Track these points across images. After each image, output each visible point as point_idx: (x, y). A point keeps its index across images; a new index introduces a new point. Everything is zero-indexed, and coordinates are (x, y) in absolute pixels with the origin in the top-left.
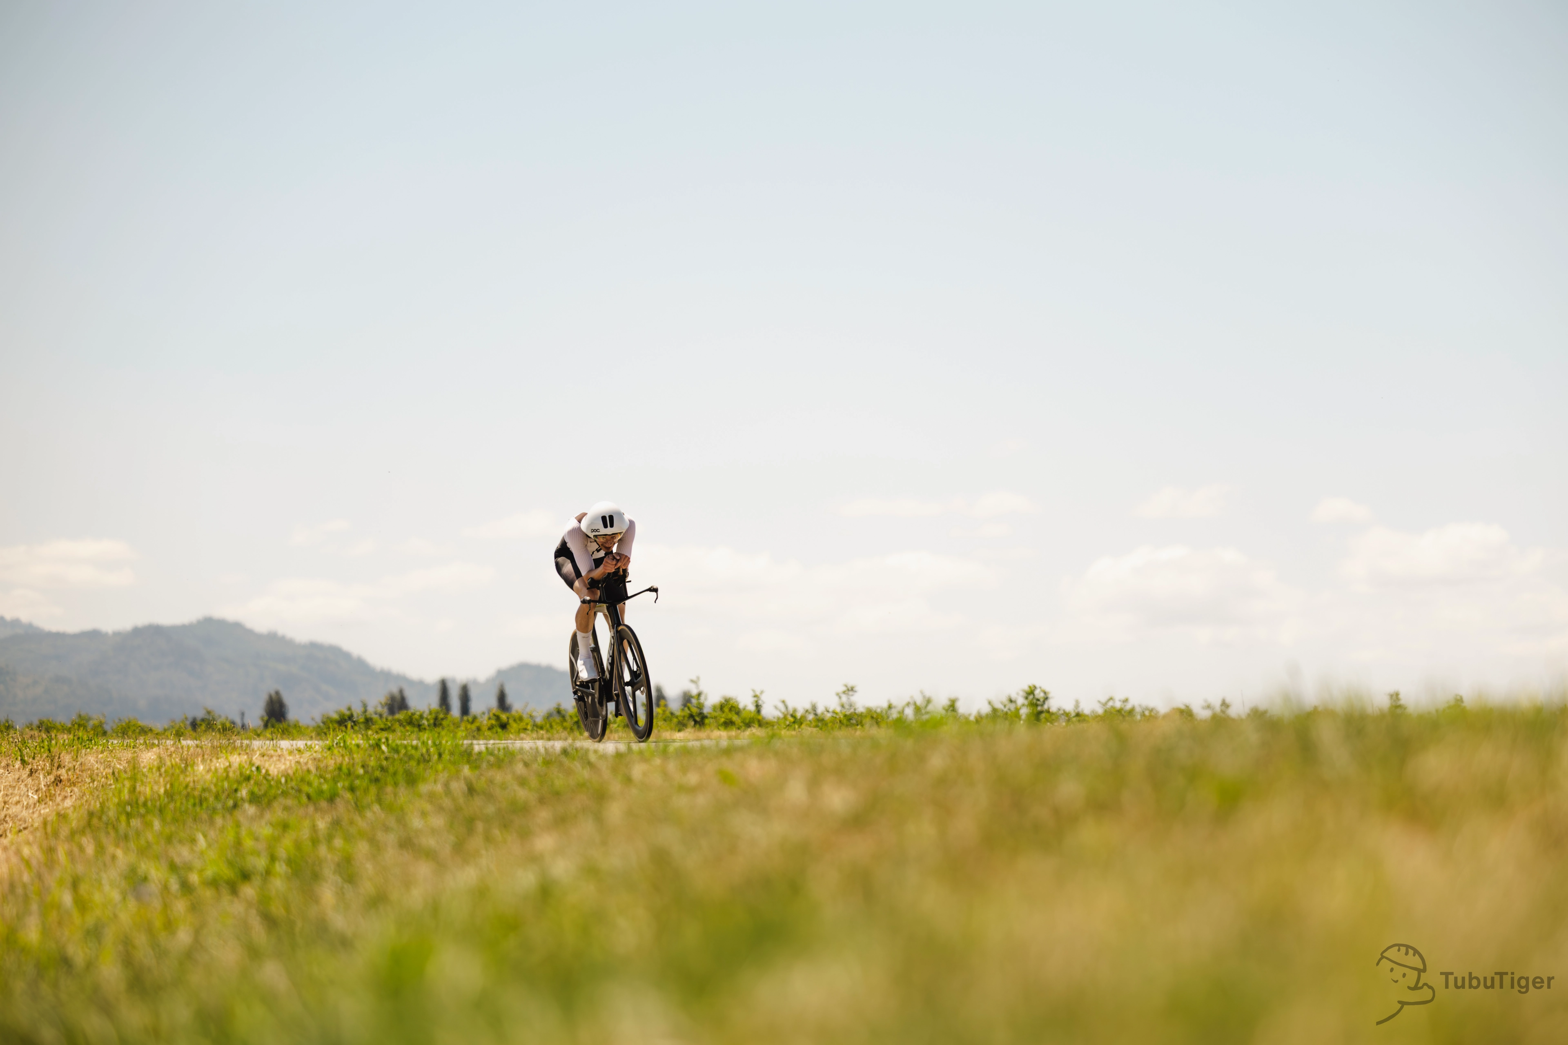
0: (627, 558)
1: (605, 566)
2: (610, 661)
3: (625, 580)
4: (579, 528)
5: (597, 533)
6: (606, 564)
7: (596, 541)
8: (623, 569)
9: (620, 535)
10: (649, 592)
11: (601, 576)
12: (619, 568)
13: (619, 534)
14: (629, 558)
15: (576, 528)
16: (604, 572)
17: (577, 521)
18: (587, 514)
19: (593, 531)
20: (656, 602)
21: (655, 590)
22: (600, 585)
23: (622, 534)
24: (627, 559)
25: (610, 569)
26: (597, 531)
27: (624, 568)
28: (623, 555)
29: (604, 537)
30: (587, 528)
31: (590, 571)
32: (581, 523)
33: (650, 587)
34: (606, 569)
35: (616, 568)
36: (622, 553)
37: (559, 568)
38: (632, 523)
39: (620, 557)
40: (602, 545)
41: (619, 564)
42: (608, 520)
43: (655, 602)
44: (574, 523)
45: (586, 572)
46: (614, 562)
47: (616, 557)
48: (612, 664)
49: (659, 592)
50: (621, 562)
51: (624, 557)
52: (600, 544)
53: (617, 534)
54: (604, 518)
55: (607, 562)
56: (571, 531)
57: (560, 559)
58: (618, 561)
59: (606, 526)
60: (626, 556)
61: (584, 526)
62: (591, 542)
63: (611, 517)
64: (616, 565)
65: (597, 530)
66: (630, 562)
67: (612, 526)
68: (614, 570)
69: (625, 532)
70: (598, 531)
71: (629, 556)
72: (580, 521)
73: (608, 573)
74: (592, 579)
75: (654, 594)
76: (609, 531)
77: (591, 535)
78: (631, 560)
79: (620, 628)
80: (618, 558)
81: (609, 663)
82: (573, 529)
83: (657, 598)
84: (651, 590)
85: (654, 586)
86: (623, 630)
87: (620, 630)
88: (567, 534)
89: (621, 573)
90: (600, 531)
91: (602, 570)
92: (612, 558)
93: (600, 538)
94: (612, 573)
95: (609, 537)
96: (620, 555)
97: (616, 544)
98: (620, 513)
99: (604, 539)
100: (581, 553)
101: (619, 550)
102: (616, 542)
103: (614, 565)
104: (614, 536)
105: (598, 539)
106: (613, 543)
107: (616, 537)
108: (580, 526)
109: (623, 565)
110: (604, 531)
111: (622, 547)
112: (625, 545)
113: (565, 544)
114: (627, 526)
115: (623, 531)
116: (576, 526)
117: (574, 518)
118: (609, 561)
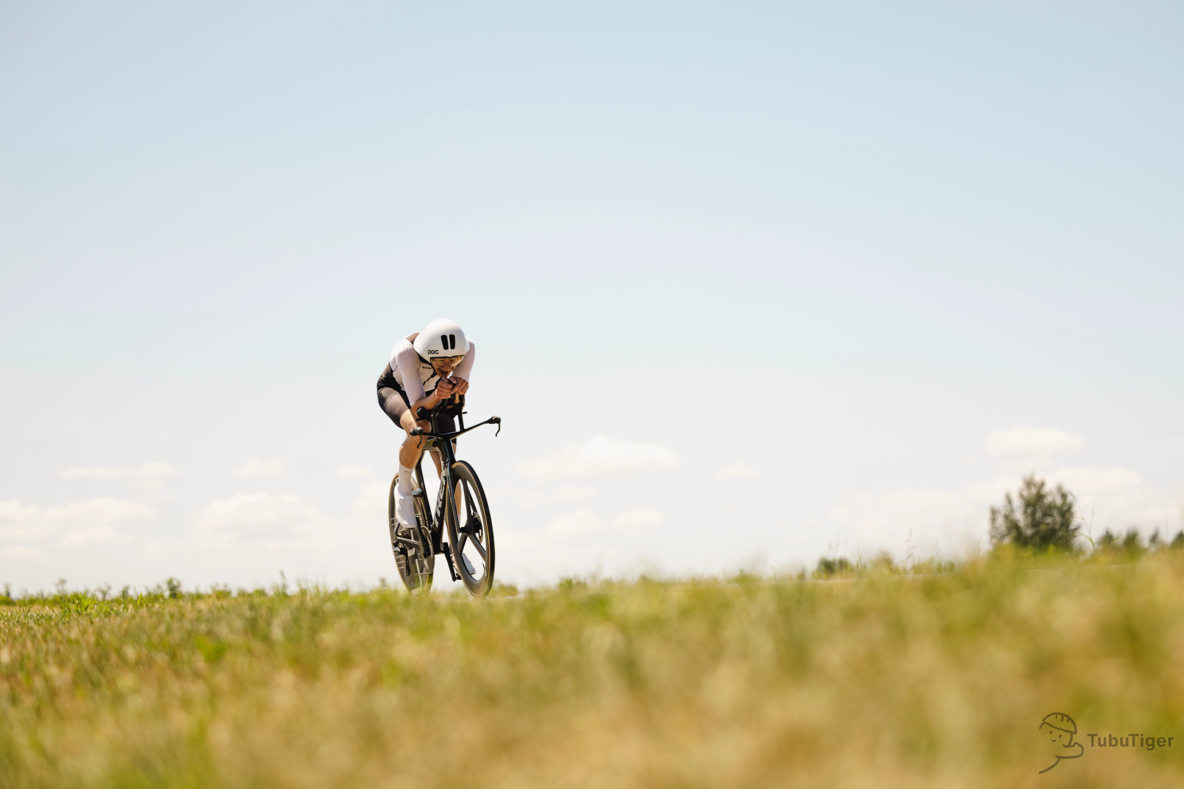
0: (465, 383)
1: (439, 391)
2: (440, 506)
3: (461, 410)
4: (413, 350)
5: (435, 355)
6: (441, 389)
7: (430, 365)
8: (459, 395)
9: (461, 358)
10: (488, 424)
11: (433, 405)
12: (454, 395)
13: (459, 357)
14: (467, 383)
16: (438, 399)
17: (410, 343)
18: (419, 333)
19: (430, 352)
20: (498, 435)
21: (496, 421)
22: (432, 415)
23: (463, 358)
24: (465, 385)
25: (445, 394)
27: (462, 394)
28: (461, 379)
29: (442, 359)
30: (424, 350)
31: (421, 399)
32: (415, 343)
33: (490, 417)
34: (440, 395)
35: (452, 393)
36: (460, 377)
37: (382, 401)
38: (472, 346)
39: (457, 381)
40: (438, 369)
41: (456, 389)
42: (448, 341)
43: (496, 435)
44: (405, 345)
45: (416, 401)
46: (450, 386)
47: (452, 382)
48: (442, 509)
49: (501, 423)
50: (458, 386)
51: (462, 381)
52: (436, 367)
53: (456, 357)
54: (444, 338)
55: (442, 387)
56: (401, 353)
57: (384, 391)
58: (454, 385)
59: (446, 347)
60: (464, 381)
61: (419, 347)
62: (423, 367)
63: (452, 337)
64: (452, 389)
65: (435, 352)
66: (468, 387)
67: (453, 347)
68: (449, 397)
69: (467, 354)
70: (437, 352)
71: (467, 381)
72: (412, 342)
73: (443, 400)
74: (423, 408)
75: (496, 425)
76: (450, 353)
77: (427, 358)
78: (469, 385)
79: (454, 466)
80: (455, 382)
81: (439, 508)
82: (407, 350)
83: (499, 430)
84: (491, 421)
85: (496, 415)
86: (457, 466)
87: (454, 469)
88: (395, 359)
89: (457, 400)
90: (438, 353)
91: (435, 396)
92: (447, 382)
93: (436, 361)
94: (447, 400)
95: (447, 360)
96: (458, 380)
97: (455, 367)
98: (460, 332)
99: (440, 362)
100: (411, 380)
101: (456, 374)
102: (455, 365)
103: (450, 390)
104: (453, 359)
105: (434, 363)
106: (450, 365)
107: (455, 360)
108: (414, 348)
109: (460, 390)
110: (443, 353)
111: (460, 371)
112: (463, 369)
113: (392, 371)
114: (467, 348)
115: (465, 354)
116: (408, 347)
117: (407, 339)
118: (445, 385)
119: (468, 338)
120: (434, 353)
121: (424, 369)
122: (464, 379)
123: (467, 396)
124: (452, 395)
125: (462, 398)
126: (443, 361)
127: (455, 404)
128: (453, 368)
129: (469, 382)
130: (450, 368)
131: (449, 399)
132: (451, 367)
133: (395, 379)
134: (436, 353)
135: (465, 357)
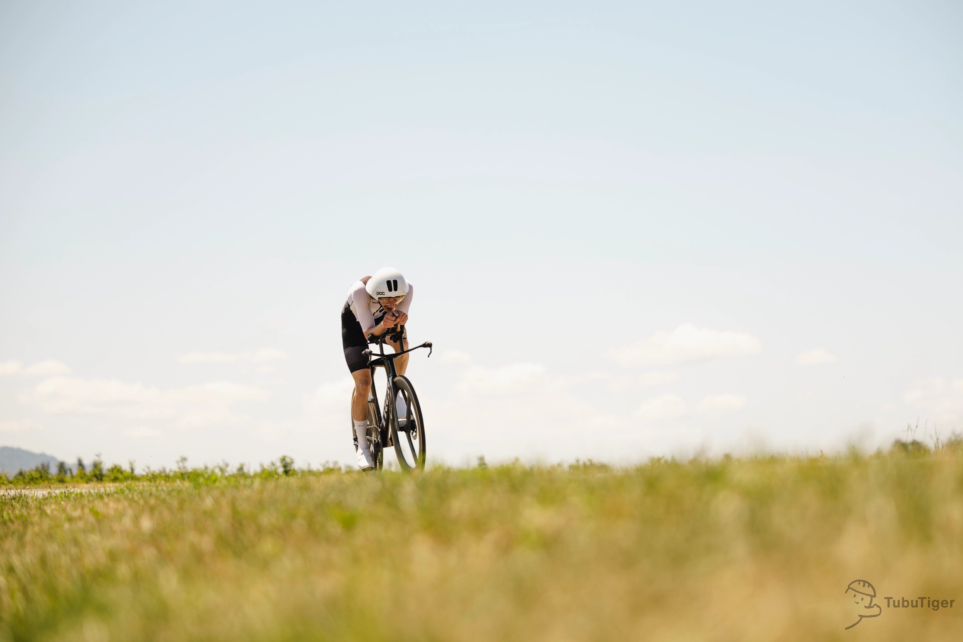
0: (405, 315)
1: (385, 322)
2: (386, 410)
4: (364, 289)
5: (382, 296)
6: (386, 320)
7: (379, 302)
8: (400, 325)
9: (402, 298)
10: (422, 348)
11: (380, 332)
12: (396, 325)
14: (407, 316)
15: (361, 289)
17: (362, 283)
18: (371, 277)
19: (378, 293)
20: (430, 356)
21: (429, 345)
22: (379, 340)
24: (405, 317)
25: (390, 324)
26: (382, 293)
27: (402, 324)
28: (402, 312)
29: (387, 299)
30: (373, 292)
31: (371, 327)
32: (367, 284)
33: (424, 343)
34: (386, 325)
35: (395, 323)
38: (411, 287)
41: (398, 320)
42: (392, 285)
43: (428, 357)
44: (361, 285)
45: (367, 329)
46: (394, 318)
47: (395, 314)
48: (388, 413)
49: (433, 347)
50: (400, 318)
51: (403, 314)
52: (383, 305)
53: (399, 297)
54: (389, 283)
55: (387, 318)
56: (356, 291)
58: (397, 317)
59: (390, 290)
60: (404, 314)
61: (370, 288)
62: (373, 302)
63: (395, 282)
64: (395, 320)
66: (407, 318)
67: (396, 289)
68: (393, 326)
69: (406, 295)
71: (406, 314)
72: (365, 283)
73: (388, 329)
74: (372, 334)
75: (429, 349)
76: (393, 294)
77: (376, 297)
78: (408, 317)
79: (396, 379)
80: (397, 315)
81: (385, 411)
82: (359, 290)
83: (431, 353)
84: (425, 346)
85: (429, 341)
86: (399, 380)
87: (396, 381)
88: (351, 295)
89: (399, 329)
90: (384, 294)
91: (382, 326)
92: (392, 315)
93: (383, 300)
94: (391, 329)
95: (392, 300)
96: (400, 313)
97: (397, 305)
98: (402, 278)
99: (386, 301)
100: (364, 312)
101: (398, 308)
102: (398, 303)
103: (394, 321)
104: (396, 298)
105: (381, 301)
106: (394, 303)
107: (398, 299)
108: (365, 288)
109: (401, 321)
110: (388, 294)
111: (401, 306)
112: (404, 304)
113: (349, 306)
114: (407, 290)
115: (405, 294)
116: (361, 286)
117: (361, 280)
118: (390, 317)
119: (407, 281)
120: (381, 294)
121: (373, 304)
122: (404, 312)
123: (406, 326)
124: (395, 325)
125: (402, 327)
126: (388, 300)
127: (397, 332)
128: (396, 305)
129: (408, 315)
130: (393, 305)
131: (392, 328)
132: (395, 305)
133: (352, 311)
134: (383, 294)
135: (405, 296)
